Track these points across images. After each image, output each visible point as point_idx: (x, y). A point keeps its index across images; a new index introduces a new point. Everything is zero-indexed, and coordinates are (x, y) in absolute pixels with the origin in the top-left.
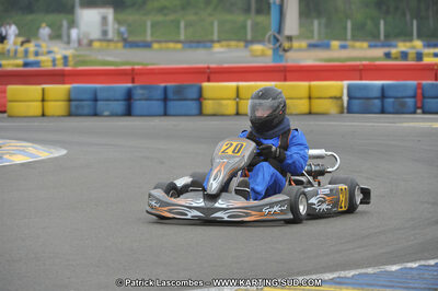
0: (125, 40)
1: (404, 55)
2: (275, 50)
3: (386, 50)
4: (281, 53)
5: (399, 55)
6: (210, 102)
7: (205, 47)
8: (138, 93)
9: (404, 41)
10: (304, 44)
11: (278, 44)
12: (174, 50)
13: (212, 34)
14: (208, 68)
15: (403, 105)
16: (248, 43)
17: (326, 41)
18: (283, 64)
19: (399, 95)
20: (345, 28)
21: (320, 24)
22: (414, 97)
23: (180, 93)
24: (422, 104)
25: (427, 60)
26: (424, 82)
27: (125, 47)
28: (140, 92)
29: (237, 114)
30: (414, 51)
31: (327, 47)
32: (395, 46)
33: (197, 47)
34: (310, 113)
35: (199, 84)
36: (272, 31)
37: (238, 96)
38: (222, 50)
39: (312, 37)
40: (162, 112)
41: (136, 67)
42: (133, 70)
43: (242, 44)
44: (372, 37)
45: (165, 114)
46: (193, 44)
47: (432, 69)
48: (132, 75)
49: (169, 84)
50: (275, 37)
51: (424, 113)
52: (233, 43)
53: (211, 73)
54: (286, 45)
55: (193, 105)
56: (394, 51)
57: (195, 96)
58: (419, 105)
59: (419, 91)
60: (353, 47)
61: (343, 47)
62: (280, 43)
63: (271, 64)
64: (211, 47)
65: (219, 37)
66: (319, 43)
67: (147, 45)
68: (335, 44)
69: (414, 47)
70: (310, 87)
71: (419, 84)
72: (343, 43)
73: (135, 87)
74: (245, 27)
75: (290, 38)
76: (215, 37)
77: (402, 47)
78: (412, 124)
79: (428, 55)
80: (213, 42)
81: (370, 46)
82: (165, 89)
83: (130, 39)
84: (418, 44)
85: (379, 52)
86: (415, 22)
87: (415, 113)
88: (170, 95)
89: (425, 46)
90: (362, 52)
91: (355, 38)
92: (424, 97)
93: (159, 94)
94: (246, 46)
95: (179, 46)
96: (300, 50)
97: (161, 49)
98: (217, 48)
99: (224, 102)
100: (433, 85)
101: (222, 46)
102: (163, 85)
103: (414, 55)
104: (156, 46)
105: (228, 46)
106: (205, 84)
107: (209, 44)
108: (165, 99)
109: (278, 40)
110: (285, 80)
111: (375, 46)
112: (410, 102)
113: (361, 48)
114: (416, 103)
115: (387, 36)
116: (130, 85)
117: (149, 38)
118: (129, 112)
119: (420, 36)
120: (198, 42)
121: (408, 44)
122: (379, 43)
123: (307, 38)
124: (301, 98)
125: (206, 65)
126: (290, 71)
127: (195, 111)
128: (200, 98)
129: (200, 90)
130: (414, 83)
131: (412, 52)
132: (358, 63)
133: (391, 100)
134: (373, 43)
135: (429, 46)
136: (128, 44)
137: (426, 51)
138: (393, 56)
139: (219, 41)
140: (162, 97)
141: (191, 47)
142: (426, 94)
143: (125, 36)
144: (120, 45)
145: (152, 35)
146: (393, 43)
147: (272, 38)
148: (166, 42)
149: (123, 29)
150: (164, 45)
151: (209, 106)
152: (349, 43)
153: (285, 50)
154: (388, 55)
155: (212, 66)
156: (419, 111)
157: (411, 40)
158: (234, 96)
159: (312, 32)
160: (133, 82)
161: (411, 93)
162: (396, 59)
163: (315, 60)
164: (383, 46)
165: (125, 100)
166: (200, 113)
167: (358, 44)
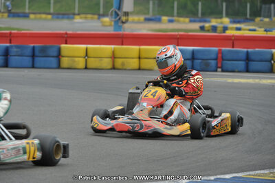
0: (9, 12)
1: (214, 29)
2: (116, 22)
3: (201, 24)
4: (120, 24)
5: (210, 28)
6: (66, 58)
7: (68, 18)
8: (14, 51)
9: (216, 18)
10: (142, 18)
11: (118, 18)
12: (45, 19)
13: (74, 9)
14: (66, 34)
15: (208, 65)
16: (100, 16)
17: (158, 16)
18: (121, 32)
19: (206, 57)
20: (173, 7)
21: (154, 4)
22: (216, 59)
23: (44, 52)
24: (221, 64)
25: (229, 33)
26: (223, 49)
27: (9, 16)
28: (15, 50)
29: (86, 68)
30: (222, 26)
31: (159, 20)
32: (209, 22)
33: (63, 18)
34: (139, 69)
35: (58, 45)
36: (114, 8)
37: (87, 55)
38: (80, 20)
39: (148, 13)
40: (30, 65)
41: (13, 32)
42: (10, 33)
43: (96, 17)
44: (192, 14)
45: (33, 67)
46: (61, 16)
47: (231, 39)
48: (10, 37)
49: (36, 45)
50: (116, 12)
51: (223, 71)
52: (89, 16)
53: (68, 37)
54: (124, 18)
55: (54, 61)
56: (207, 25)
57: (55, 54)
58: (219, 65)
59: (220, 55)
60: (178, 21)
61: (171, 21)
62: (119, 17)
63: (112, 32)
64: (73, 18)
65: (79, 11)
66: (153, 17)
67: (26, 16)
68: (165, 18)
69: (222, 23)
70: (140, 50)
71: (220, 50)
72: (170, 18)
73: (12, 46)
74: (98, 4)
75: (126, 14)
76: (76, 12)
77: (214, 22)
78: (212, 79)
79: (232, 29)
80: (74, 14)
81: (191, 21)
82: (34, 48)
83: (13, 11)
84: (226, 20)
85: (196, 26)
86: (224, 4)
87: (216, 71)
88: (37, 53)
89: (231, 22)
90: (185, 25)
91: (179, 15)
92: (223, 60)
93: (29, 52)
94: (99, 19)
95: (49, 17)
96: (139, 22)
97: (35, 19)
98: (78, 19)
99: (77, 59)
100: (229, 51)
101: (81, 18)
102: (32, 45)
103: (221, 29)
104: (32, 16)
105: (86, 18)
106: (63, 46)
107: (71, 16)
108: (33, 56)
109: (118, 15)
110: (122, 44)
111: (194, 21)
112: (213, 62)
113: (184, 22)
114: (217, 64)
115: (203, 14)
116: (8, 45)
117: (27, 11)
118: (6, 65)
119: (227, 15)
120: (64, 14)
121: (219, 20)
122: (198, 19)
123: (145, 14)
124: (133, 58)
125: (64, 32)
126: (126, 38)
127: (55, 65)
128: (59, 55)
129: (59, 50)
130: (216, 49)
131: (220, 26)
132: (177, 33)
133: (200, 61)
134: (192, 19)
135: (234, 22)
136: (12, 14)
137: (231, 26)
138: (206, 29)
139: (79, 14)
140: (31, 54)
141: (58, 18)
142: (225, 58)
143: (10, 9)
144: (6, 15)
145: (29, 9)
146: (208, 19)
147: (114, 13)
148: (40, 13)
149: (8, 3)
150: (38, 16)
151: (65, 62)
152: (175, 18)
153: (123, 23)
154: (202, 28)
155: (68, 32)
156: (219, 70)
157: (221, 18)
158: (84, 54)
159: (148, 9)
160: (10, 43)
161: (213, 56)
162: (208, 31)
163: (149, 30)
164: (200, 21)
165: (4, 56)
166: (59, 67)
167: (182, 19)
